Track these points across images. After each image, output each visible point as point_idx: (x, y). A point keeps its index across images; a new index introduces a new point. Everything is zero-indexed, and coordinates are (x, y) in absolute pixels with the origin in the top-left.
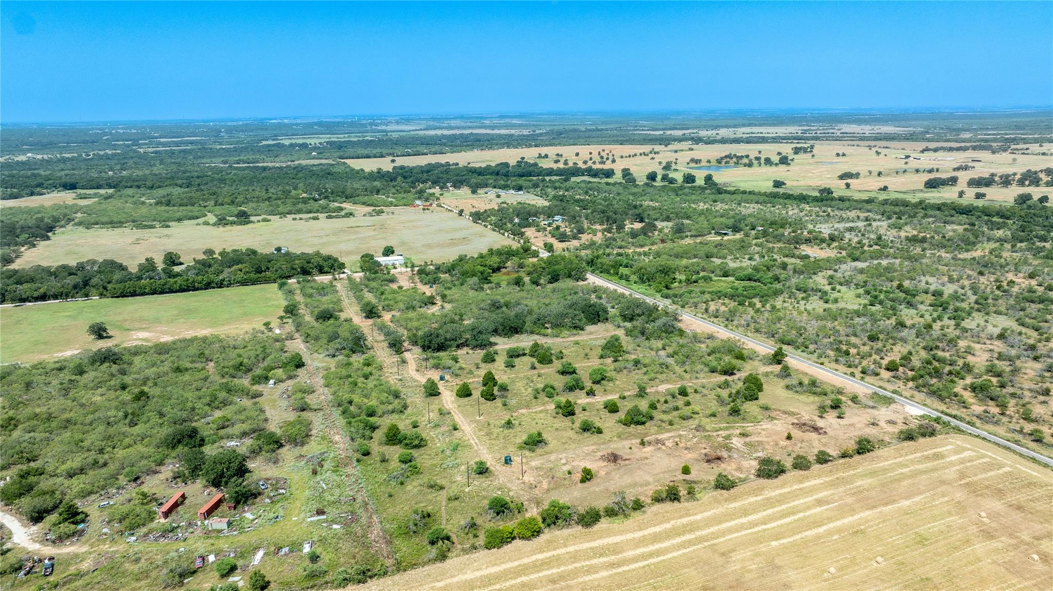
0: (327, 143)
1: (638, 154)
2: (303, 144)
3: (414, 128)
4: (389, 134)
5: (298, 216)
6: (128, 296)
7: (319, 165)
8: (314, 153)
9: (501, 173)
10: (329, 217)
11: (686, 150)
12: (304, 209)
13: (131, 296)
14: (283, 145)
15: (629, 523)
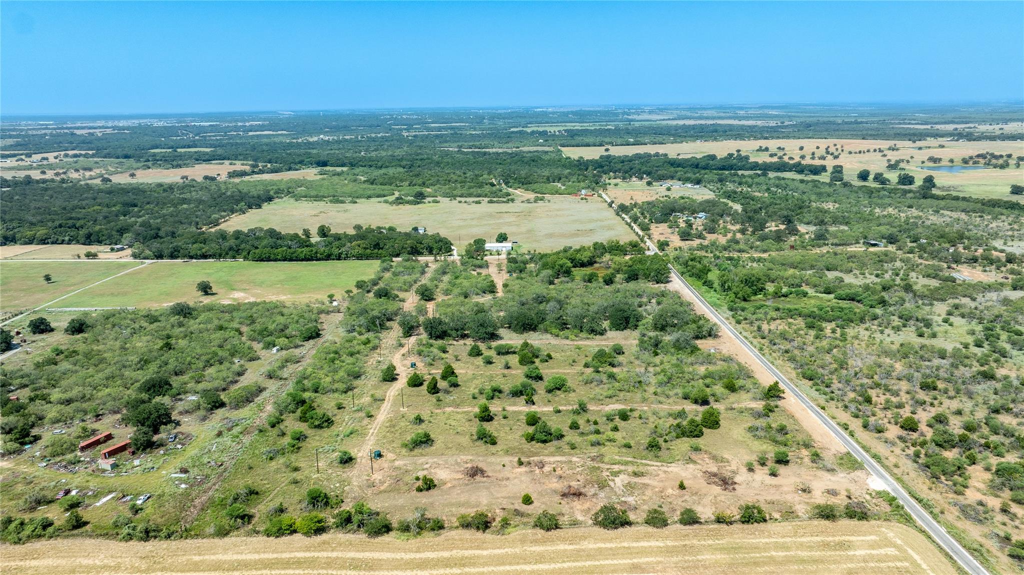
0: (565, 131)
1: (872, 150)
2: (543, 131)
3: (662, 118)
4: (632, 123)
5: (463, 199)
6: (264, 261)
7: (535, 152)
8: (541, 141)
9: (700, 166)
10: (491, 202)
11: (936, 147)
12: (475, 193)
13: (267, 261)
14: (526, 132)
15: (414, 542)
